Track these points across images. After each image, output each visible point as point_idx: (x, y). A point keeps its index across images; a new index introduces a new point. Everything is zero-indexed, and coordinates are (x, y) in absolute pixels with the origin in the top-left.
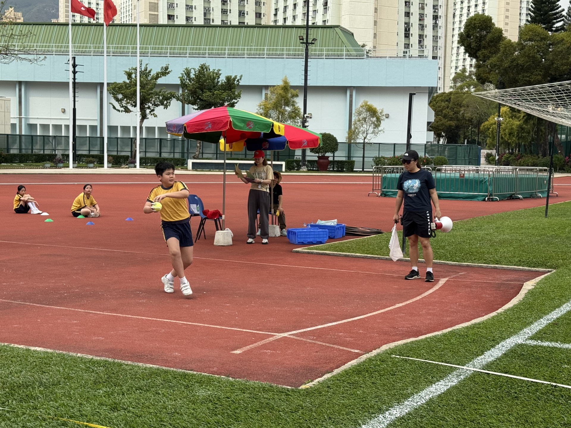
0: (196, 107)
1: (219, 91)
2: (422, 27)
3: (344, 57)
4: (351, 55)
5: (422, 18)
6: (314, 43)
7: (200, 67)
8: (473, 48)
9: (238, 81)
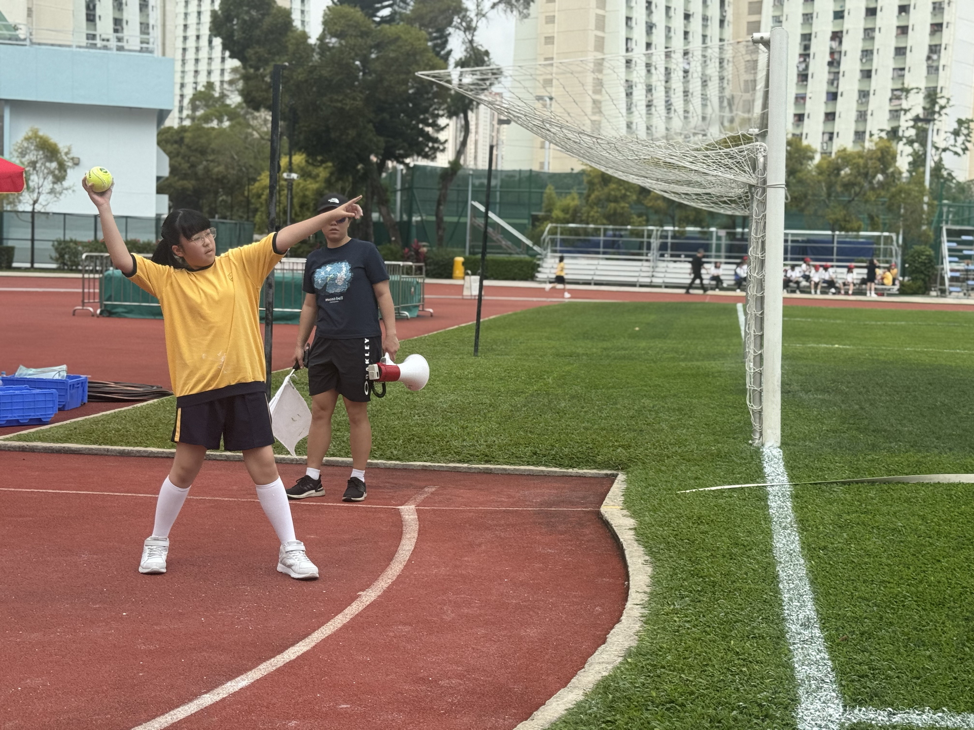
2: (119, 4)
8: (239, 42)
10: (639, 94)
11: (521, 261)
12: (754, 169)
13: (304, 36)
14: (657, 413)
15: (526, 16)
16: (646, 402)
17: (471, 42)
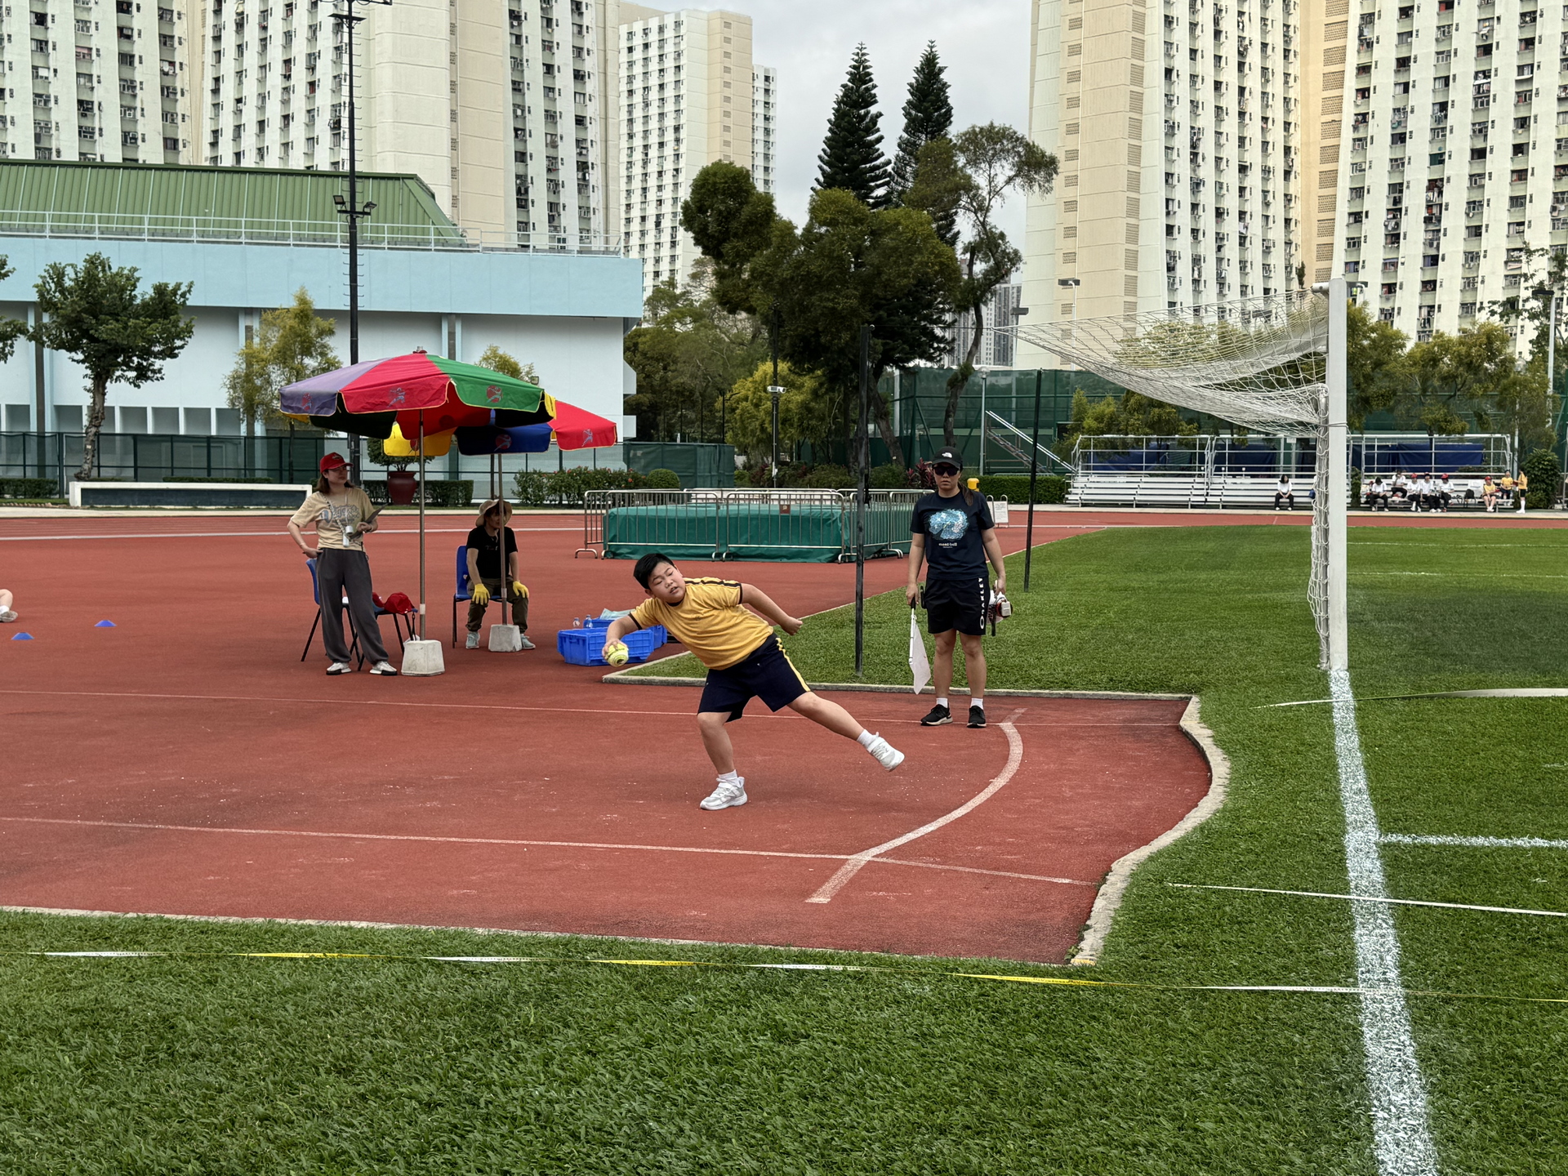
0: (80, 356)
1: (137, 318)
2: (554, 186)
3: (433, 248)
4: (446, 243)
5: (553, 165)
6: (369, 214)
7: (86, 261)
8: (713, 236)
9: (183, 295)
10: (1184, 269)
11: (1046, 481)
12: (1316, 410)
13: (789, 227)
14: (1225, 642)
15: (1049, 190)
16: (1213, 632)
17: (983, 224)
